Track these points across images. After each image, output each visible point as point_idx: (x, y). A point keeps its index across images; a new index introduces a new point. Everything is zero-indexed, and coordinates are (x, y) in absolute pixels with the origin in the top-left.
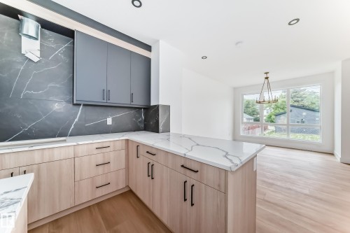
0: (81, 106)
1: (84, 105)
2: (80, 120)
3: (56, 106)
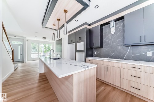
0: (130, 47)
1: (131, 46)
2: (129, 53)
3: (120, 48)
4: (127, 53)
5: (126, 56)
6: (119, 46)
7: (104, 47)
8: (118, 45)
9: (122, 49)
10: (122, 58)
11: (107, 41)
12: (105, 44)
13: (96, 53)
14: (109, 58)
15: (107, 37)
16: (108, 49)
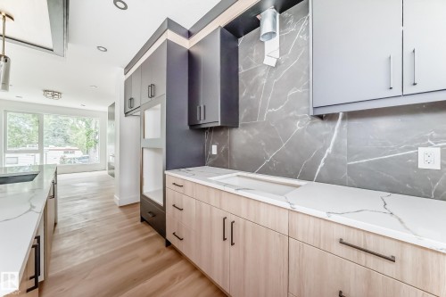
2: (336, 150)
3: (298, 127)
4: (329, 150)
5: (322, 164)
6: (297, 118)
7: (244, 126)
8: (292, 114)
9: (306, 133)
10: (307, 176)
11: (252, 97)
12: (245, 110)
13: (214, 149)
14: (260, 172)
15: (251, 82)
16: (256, 132)
